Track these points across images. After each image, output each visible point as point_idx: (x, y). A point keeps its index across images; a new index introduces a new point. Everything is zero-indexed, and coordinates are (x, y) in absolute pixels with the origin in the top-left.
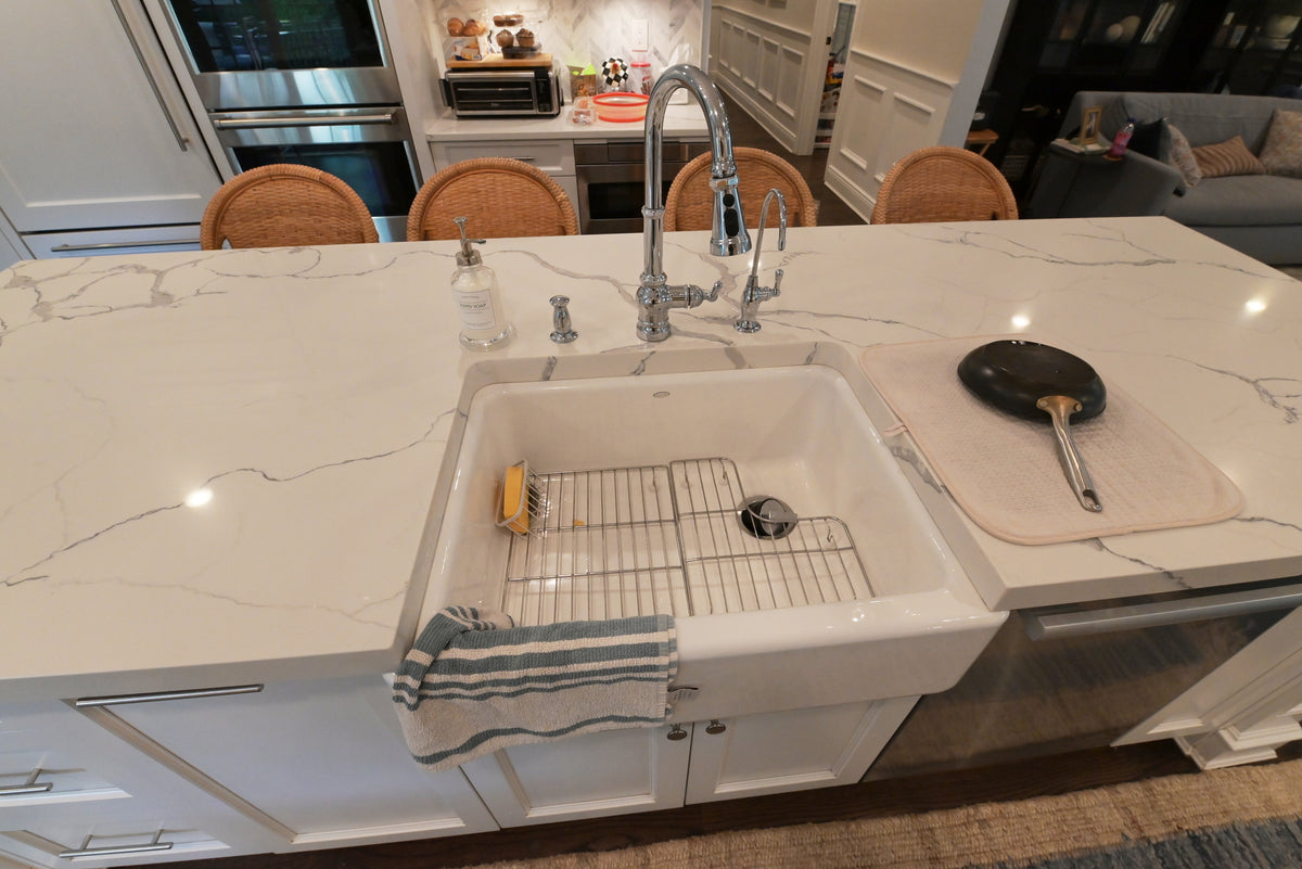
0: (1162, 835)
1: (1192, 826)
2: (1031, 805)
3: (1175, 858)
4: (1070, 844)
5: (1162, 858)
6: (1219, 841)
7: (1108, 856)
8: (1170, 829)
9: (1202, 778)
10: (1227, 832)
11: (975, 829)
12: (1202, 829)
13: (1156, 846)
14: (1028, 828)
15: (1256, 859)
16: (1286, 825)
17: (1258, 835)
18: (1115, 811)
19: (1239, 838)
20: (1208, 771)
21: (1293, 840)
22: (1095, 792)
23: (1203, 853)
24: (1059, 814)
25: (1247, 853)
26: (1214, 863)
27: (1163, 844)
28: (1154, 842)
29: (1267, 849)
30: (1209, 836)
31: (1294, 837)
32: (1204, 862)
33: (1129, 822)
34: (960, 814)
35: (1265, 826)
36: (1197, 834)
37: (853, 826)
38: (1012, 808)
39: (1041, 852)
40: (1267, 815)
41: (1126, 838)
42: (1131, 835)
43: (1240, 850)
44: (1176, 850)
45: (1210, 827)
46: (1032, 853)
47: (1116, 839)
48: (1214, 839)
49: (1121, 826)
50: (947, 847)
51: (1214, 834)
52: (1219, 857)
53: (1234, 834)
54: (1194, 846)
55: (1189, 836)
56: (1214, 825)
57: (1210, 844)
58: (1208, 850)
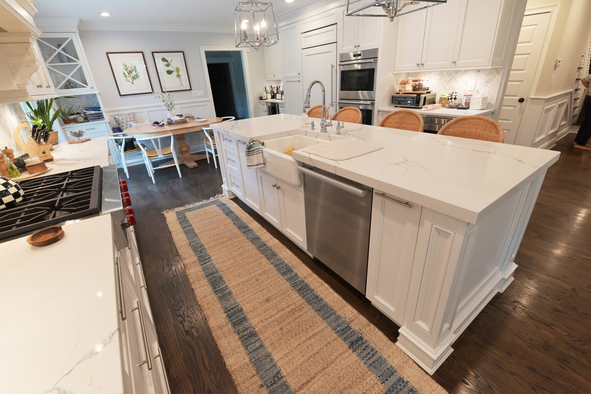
0: (354, 328)
1: (365, 338)
2: (336, 294)
3: (349, 333)
4: (332, 304)
5: (346, 328)
6: (367, 346)
7: (335, 314)
8: (359, 331)
9: (390, 343)
10: (373, 350)
11: (319, 284)
12: (367, 341)
13: (348, 326)
14: (328, 294)
15: (369, 359)
16: (395, 372)
17: (381, 360)
18: (352, 315)
19: (374, 354)
20: (396, 345)
21: (390, 375)
22: (354, 310)
23: (357, 341)
24: (339, 301)
25: (369, 356)
26: (356, 344)
27: (351, 328)
28: (350, 326)
29: (376, 363)
31: (392, 375)
32: (355, 341)
33: (351, 319)
34: (320, 280)
35: (388, 364)
38: (332, 290)
39: (324, 298)
40: (394, 366)
41: (345, 318)
42: (347, 319)
43: (369, 353)
44: (352, 332)
45: (370, 343)
46: (322, 296)
47: (343, 316)
48: (366, 344)
49: (348, 317)
50: (310, 280)
51: (369, 345)
52: (360, 346)
53: (374, 352)
54: (358, 338)
55: (361, 337)
56: (372, 345)
57: (363, 343)
58: (360, 342)
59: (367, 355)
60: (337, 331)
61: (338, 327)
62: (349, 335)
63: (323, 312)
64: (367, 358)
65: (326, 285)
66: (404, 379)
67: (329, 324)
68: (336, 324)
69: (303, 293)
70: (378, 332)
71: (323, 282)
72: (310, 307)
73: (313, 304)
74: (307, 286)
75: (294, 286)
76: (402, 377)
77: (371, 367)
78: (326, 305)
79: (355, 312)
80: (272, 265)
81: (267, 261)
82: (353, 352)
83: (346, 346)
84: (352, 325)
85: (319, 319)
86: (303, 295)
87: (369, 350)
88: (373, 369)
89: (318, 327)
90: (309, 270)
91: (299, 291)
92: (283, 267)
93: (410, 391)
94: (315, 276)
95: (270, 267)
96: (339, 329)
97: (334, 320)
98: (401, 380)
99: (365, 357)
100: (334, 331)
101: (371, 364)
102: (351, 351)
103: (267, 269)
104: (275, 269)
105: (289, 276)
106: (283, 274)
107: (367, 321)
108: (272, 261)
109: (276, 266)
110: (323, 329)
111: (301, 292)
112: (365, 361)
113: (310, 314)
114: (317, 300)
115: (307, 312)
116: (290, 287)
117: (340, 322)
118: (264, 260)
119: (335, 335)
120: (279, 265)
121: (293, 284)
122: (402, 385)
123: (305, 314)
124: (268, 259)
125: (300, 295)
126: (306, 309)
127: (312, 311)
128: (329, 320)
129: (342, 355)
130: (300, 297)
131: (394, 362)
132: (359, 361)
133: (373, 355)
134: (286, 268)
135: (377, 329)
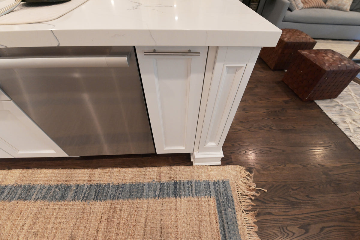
0: (165, 181)
1: (178, 180)
2: (130, 170)
3: (166, 188)
4: (135, 180)
5: (161, 187)
6: (183, 185)
7: (144, 185)
8: (170, 180)
9: (191, 167)
10: (188, 183)
11: (108, 174)
12: (180, 181)
13: (161, 184)
14: (125, 175)
15: (192, 191)
16: (209, 182)
17: (198, 184)
18: (156, 173)
19: (191, 184)
20: (194, 166)
21: (208, 186)
22: (153, 168)
23: (176, 187)
24: (137, 172)
25: (190, 189)
26: (177, 190)
27: (164, 183)
28: (161, 182)
29: (197, 188)
30: (181, 183)
31: (209, 186)
32: (174, 189)
33: (158, 177)
34: (107, 170)
35: (202, 182)
36: (177, 182)
37: (72, 170)
38: (124, 170)
39: (124, 182)
40: (205, 179)
41: (154, 181)
42: (156, 180)
43: (189, 187)
44: (167, 185)
45: (183, 180)
46: (121, 182)
47: (150, 180)
48: (182, 184)
49: (155, 177)
50: (96, 178)
51: (183, 182)
52: (180, 189)
53: (190, 183)
54: (174, 185)
55: (174, 182)
56: (185, 180)
57: (180, 185)
58: (178, 186)
59: (188, 190)
60: (158, 196)
61: (156, 192)
62: (167, 190)
63: (135, 193)
64: (191, 192)
65: (116, 170)
66: (215, 181)
67: (148, 197)
68: (152, 191)
69: (102, 196)
70: (179, 168)
71: (111, 169)
72: (121, 200)
73: (120, 196)
74: (100, 186)
75: (86, 198)
76: (214, 181)
77: (198, 195)
78: (131, 185)
79: (155, 169)
80: (39, 202)
81: (27, 202)
82: (180, 198)
83: (173, 199)
84: (162, 180)
85: (137, 202)
86: (104, 198)
87: (187, 185)
88: (200, 194)
89: (143, 209)
90: (86, 170)
91: (96, 198)
92: (55, 192)
93: (223, 184)
94: (98, 171)
95: (37, 206)
96: (157, 193)
97: (148, 190)
98: (215, 183)
99: (189, 192)
100: (157, 198)
101: (196, 192)
102: (178, 198)
103: (35, 211)
104: (47, 202)
105: (71, 194)
106: (63, 198)
107: (168, 167)
108: (33, 197)
109: (44, 198)
110: (148, 206)
111: (100, 196)
112: (191, 195)
113: (126, 206)
114: (121, 189)
115: (122, 207)
116: (83, 202)
117: (153, 187)
118: (22, 205)
119: (160, 200)
120: (47, 193)
121: (83, 197)
122: (218, 185)
123: (123, 211)
124: (25, 199)
125: (101, 200)
126: (119, 206)
127: (125, 201)
128: (144, 194)
129: (177, 208)
130: (103, 202)
131: (203, 177)
132: (189, 199)
133: (191, 186)
134: (59, 189)
135: (178, 167)
